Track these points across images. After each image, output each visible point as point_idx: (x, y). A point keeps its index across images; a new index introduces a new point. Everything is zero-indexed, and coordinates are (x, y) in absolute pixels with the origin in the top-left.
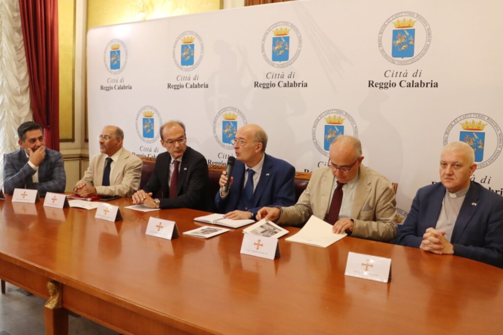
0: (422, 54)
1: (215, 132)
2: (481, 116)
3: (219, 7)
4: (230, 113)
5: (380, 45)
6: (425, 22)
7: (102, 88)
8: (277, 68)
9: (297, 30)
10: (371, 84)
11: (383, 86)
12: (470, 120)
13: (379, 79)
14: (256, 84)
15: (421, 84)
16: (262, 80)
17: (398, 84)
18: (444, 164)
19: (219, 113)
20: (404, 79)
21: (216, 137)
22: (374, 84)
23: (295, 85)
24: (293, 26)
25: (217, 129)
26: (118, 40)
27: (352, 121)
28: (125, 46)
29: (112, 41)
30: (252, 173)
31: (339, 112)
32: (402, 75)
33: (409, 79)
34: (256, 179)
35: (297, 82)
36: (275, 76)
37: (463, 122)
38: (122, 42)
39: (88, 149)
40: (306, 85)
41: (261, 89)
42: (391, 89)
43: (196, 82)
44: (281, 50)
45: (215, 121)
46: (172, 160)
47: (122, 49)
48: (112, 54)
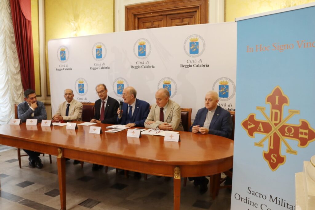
0: (202, 53)
1: (114, 89)
2: (227, 78)
3: (113, 31)
4: (120, 80)
5: (185, 49)
6: (202, 39)
8: (141, 59)
9: (149, 42)
10: (181, 66)
11: (187, 67)
12: (222, 80)
13: (185, 64)
14: (132, 67)
15: (202, 66)
16: (134, 65)
17: (193, 66)
18: (206, 99)
20: (195, 63)
21: (114, 92)
22: (183, 66)
23: (149, 67)
24: (147, 41)
26: (64, 46)
27: (175, 82)
28: (67, 49)
30: (131, 107)
31: (169, 78)
32: (194, 62)
33: (197, 64)
34: (133, 110)
35: (150, 66)
36: (141, 63)
37: (220, 81)
38: (66, 47)
39: (50, 100)
40: (154, 67)
41: (134, 69)
42: (190, 68)
43: (104, 66)
44: (142, 51)
45: (113, 85)
46: (102, 101)
47: (66, 51)
48: (61, 53)
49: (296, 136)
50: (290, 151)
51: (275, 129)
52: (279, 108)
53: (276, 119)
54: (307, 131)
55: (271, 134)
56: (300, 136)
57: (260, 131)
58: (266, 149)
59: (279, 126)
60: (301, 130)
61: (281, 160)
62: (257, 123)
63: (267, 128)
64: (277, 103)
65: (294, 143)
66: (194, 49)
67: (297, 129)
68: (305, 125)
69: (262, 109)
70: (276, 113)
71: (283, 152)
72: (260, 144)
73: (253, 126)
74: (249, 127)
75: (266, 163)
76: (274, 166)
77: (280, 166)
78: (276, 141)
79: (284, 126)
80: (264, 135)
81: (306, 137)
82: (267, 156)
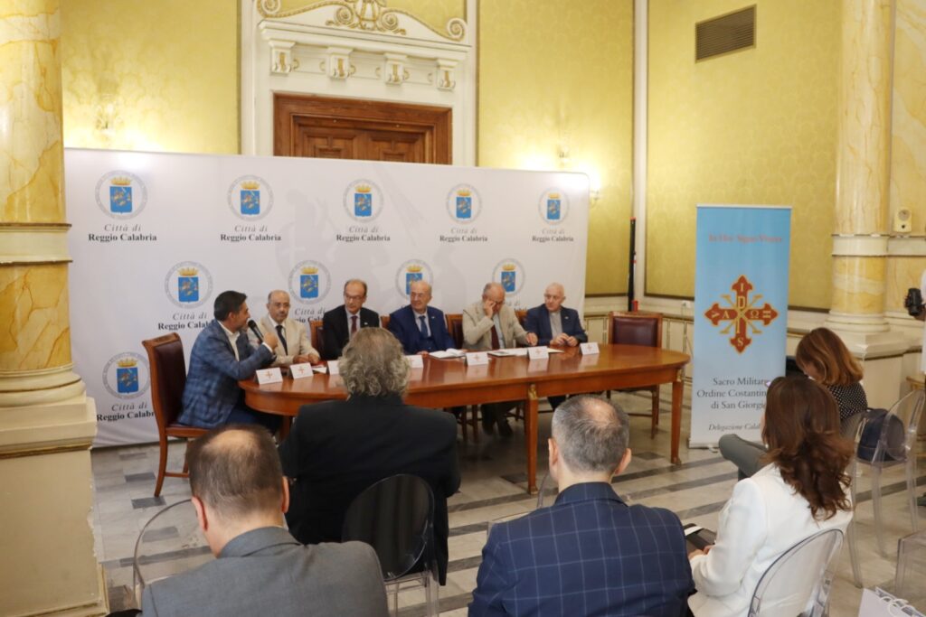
0: (476, 217)
1: (291, 287)
2: (513, 260)
4: (309, 266)
5: (448, 209)
6: (477, 193)
7: (91, 237)
8: (360, 222)
9: (378, 189)
10: (442, 238)
12: (507, 264)
13: (447, 234)
14: (339, 238)
15: (477, 239)
16: (344, 233)
22: (444, 239)
23: (378, 238)
24: (375, 185)
25: (293, 285)
26: (127, 174)
29: (113, 173)
31: (418, 261)
33: (469, 235)
34: (427, 321)
35: (380, 236)
36: (359, 230)
37: (504, 264)
40: (389, 239)
41: (345, 242)
42: (456, 242)
43: (264, 234)
44: (363, 206)
45: (291, 277)
46: (349, 316)
47: (133, 185)
48: (114, 191)
49: (760, 317)
50: (756, 332)
51: (741, 315)
52: (744, 294)
53: (741, 304)
54: (769, 312)
55: (737, 319)
56: (764, 317)
57: (725, 318)
58: (732, 334)
59: (745, 311)
60: (764, 312)
61: (747, 342)
62: (722, 312)
63: (733, 314)
64: (742, 289)
65: (759, 324)
66: (464, 208)
67: (761, 311)
68: (767, 307)
69: (727, 297)
70: (742, 300)
71: (749, 334)
72: (726, 332)
73: (717, 314)
74: (713, 316)
75: (733, 348)
76: (740, 349)
77: (748, 348)
78: (743, 325)
79: (749, 311)
80: (730, 322)
81: (769, 317)
82: (734, 342)
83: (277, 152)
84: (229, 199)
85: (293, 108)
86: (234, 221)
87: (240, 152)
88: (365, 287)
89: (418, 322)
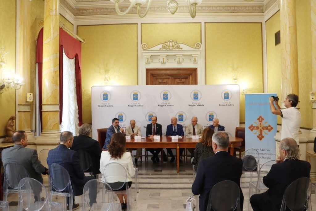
1: (146, 118)
4: (151, 113)
6: (200, 92)
7: (99, 106)
9: (170, 92)
10: (189, 105)
13: (191, 104)
15: (200, 105)
16: (160, 104)
19: (147, 113)
21: (146, 120)
23: (170, 106)
24: (168, 91)
25: (147, 118)
26: (107, 91)
27: (185, 114)
29: (104, 91)
30: (175, 127)
31: (182, 112)
33: (198, 104)
34: (176, 128)
36: (165, 103)
37: (209, 113)
40: (173, 106)
41: (160, 107)
42: (194, 106)
43: (139, 105)
44: (166, 97)
45: (146, 116)
46: (153, 125)
47: (108, 94)
48: (104, 95)
49: (267, 129)
50: (266, 134)
51: (260, 128)
52: (261, 121)
53: (260, 125)
54: (270, 127)
55: (259, 129)
56: (268, 129)
57: (255, 129)
58: (258, 134)
59: (262, 127)
60: (269, 127)
61: (263, 137)
62: (254, 127)
63: (258, 128)
64: (260, 120)
65: (267, 131)
66: (196, 97)
67: (267, 127)
68: (269, 126)
69: (255, 122)
70: (260, 124)
71: (263, 134)
72: (255, 133)
73: (252, 128)
74: (251, 128)
75: (258, 139)
76: (261, 139)
77: (263, 139)
78: (261, 132)
79: (263, 127)
80: (257, 130)
81: (270, 129)
82: (258, 137)
83: (147, 84)
84: (130, 96)
85: (152, 72)
86: (132, 102)
87: (138, 84)
88: (156, 118)
89: (174, 128)
